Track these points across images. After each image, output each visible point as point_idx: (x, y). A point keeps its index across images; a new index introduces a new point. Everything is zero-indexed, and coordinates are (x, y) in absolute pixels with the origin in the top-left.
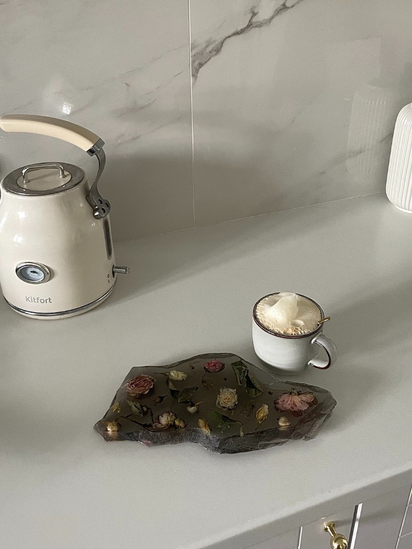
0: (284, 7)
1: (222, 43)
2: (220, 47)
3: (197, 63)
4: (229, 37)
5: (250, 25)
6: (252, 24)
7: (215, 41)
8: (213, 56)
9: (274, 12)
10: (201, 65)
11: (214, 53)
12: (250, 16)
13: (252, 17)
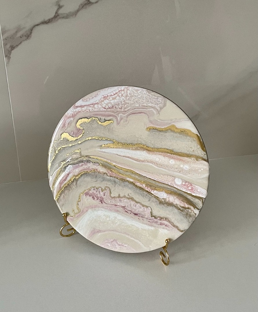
1: (31, 30)
2: (29, 33)
4: (37, 25)
6: (59, 15)
8: (24, 41)
11: (24, 38)
13: (58, 9)
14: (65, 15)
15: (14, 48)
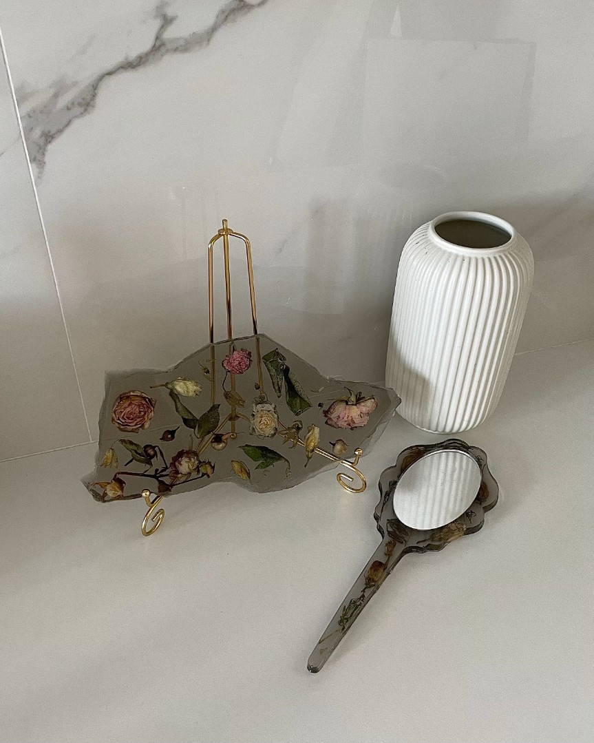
0: (241, 5)
1: (95, 87)
2: (89, 97)
3: (37, 133)
4: (110, 73)
5: (159, 47)
6: (163, 44)
7: (75, 84)
8: (76, 117)
9: (217, 17)
10: (49, 137)
11: (78, 110)
12: (157, 24)
13: (163, 28)
14: (182, 42)
15: (53, 137)
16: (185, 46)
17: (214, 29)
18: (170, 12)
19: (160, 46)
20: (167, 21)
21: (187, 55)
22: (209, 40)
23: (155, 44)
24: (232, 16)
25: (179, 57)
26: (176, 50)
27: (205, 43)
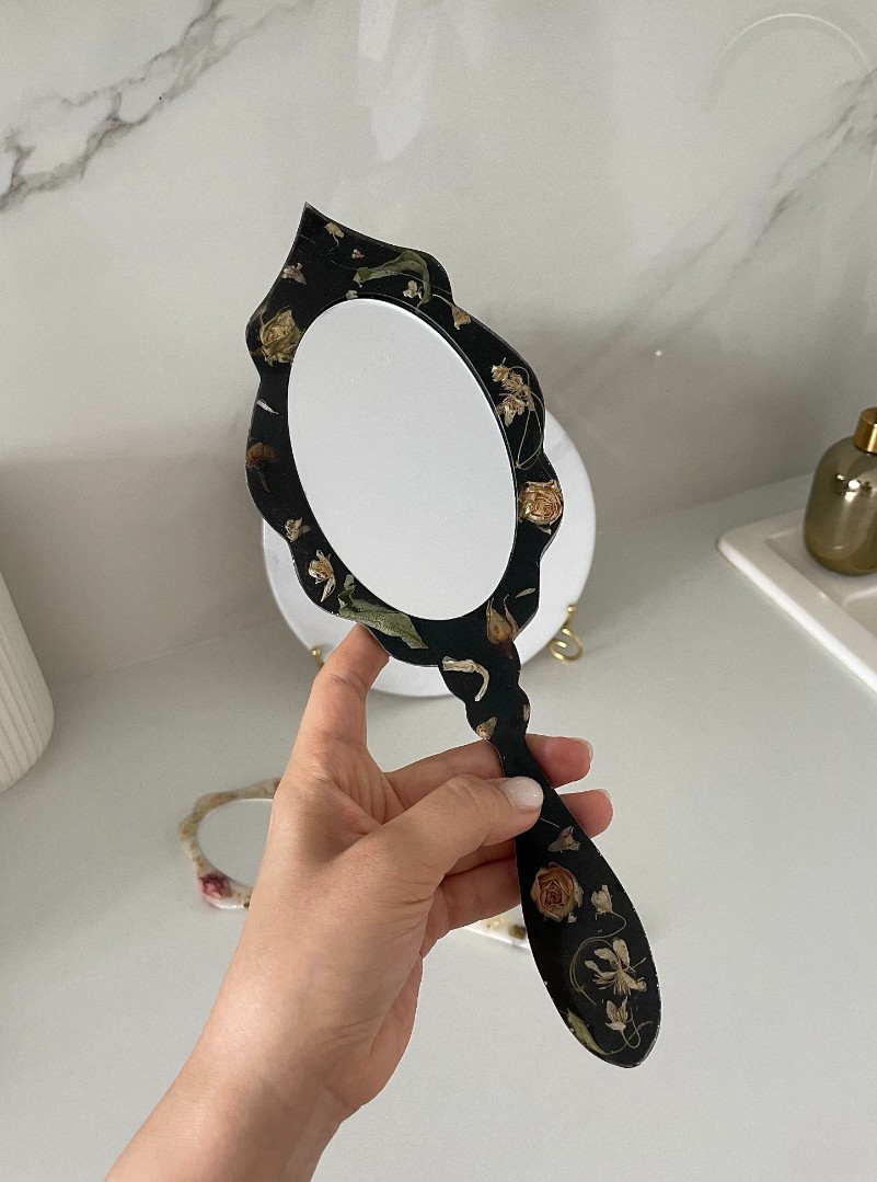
0: (116, 126)
5: (18, 187)
6: (23, 183)
9: (88, 142)
12: (9, 161)
13: (18, 162)
14: (47, 178)
16: (52, 183)
17: (87, 157)
18: (24, 143)
19: (19, 185)
20: (22, 154)
21: (57, 193)
22: (83, 172)
23: (12, 185)
24: (107, 141)
25: (46, 195)
26: (42, 188)
27: (78, 176)
